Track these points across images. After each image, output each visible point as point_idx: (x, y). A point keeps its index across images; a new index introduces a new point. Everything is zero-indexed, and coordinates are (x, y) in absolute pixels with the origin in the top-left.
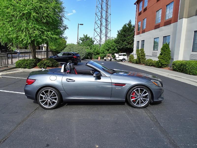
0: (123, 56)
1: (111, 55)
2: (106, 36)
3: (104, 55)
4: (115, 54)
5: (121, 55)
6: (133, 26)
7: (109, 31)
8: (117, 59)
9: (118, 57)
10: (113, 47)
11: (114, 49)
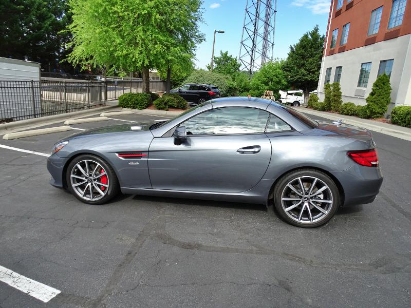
0: (296, 97)
1: (271, 93)
2: (264, 55)
3: (259, 92)
4: (281, 92)
5: (291, 94)
6: (321, 37)
7: (271, 44)
8: (284, 101)
9: (286, 99)
10: (277, 77)
11: (279, 83)
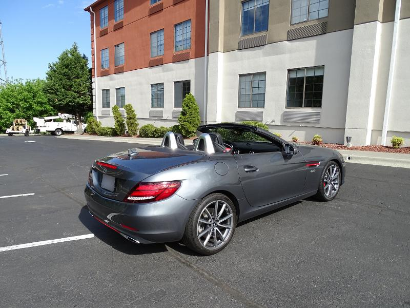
0: (56, 123)
1: (25, 122)
4: (36, 119)
5: (50, 121)
8: (43, 130)
9: (45, 126)
10: (26, 101)
11: (29, 108)
